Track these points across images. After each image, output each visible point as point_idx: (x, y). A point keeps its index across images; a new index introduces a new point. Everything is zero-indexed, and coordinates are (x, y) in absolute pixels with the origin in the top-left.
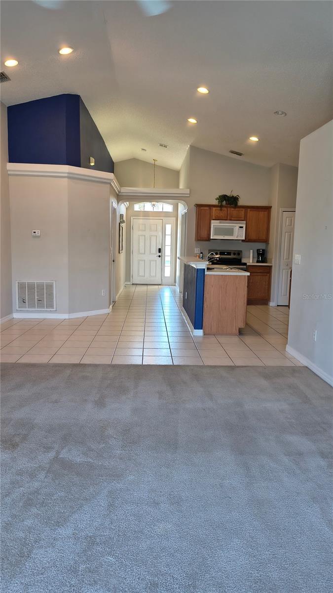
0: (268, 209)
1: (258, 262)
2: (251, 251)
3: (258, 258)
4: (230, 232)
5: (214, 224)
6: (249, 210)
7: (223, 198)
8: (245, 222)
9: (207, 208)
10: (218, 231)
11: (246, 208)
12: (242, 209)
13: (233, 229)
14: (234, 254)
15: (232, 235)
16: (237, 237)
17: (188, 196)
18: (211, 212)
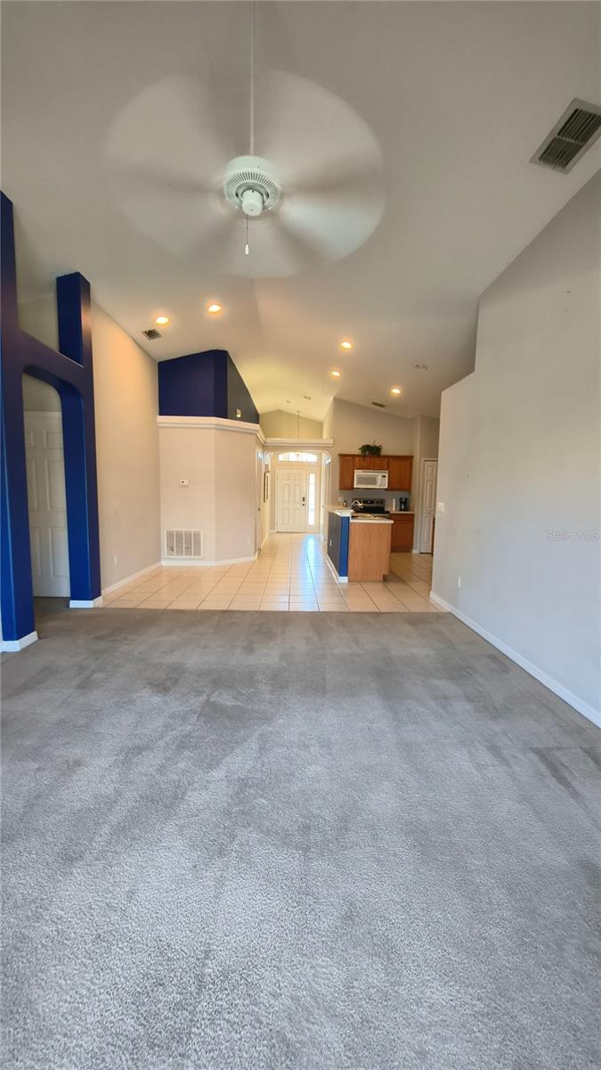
0: (409, 459)
1: (401, 510)
2: (394, 500)
3: (401, 506)
4: (373, 481)
5: (358, 473)
6: (391, 459)
7: (366, 448)
8: (388, 471)
9: (350, 458)
10: (361, 480)
11: (388, 457)
12: (384, 459)
13: (376, 478)
14: (377, 502)
15: (375, 484)
16: (380, 486)
17: (332, 446)
18: (354, 461)
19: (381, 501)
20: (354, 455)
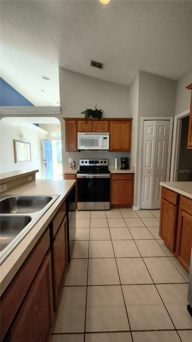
0: (129, 121)
1: (122, 169)
2: (116, 160)
3: (122, 166)
5: (81, 136)
6: (112, 122)
7: (89, 112)
8: (108, 133)
9: (73, 122)
10: (84, 142)
11: (109, 120)
12: (105, 122)
13: (98, 140)
14: (102, 162)
15: (98, 146)
16: (102, 147)
17: (60, 113)
18: (77, 125)
19: (104, 160)
20: (78, 118)
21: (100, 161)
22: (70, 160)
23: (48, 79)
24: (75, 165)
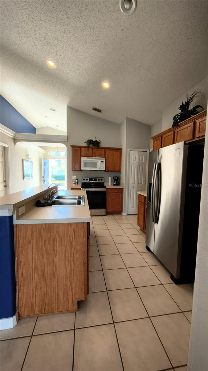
0: (120, 150)
1: (114, 185)
2: (110, 178)
3: (114, 183)
4: (95, 165)
5: (84, 159)
6: (107, 150)
7: (90, 142)
8: (105, 158)
9: (78, 149)
10: (86, 164)
11: (105, 149)
12: (103, 150)
13: (97, 163)
14: (99, 180)
15: (97, 167)
16: (100, 169)
17: (67, 140)
18: (81, 151)
19: (101, 178)
20: (82, 146)
21: (98, 179)
22: (74, 178)
23: (55, 111)
24: (77, 182)
